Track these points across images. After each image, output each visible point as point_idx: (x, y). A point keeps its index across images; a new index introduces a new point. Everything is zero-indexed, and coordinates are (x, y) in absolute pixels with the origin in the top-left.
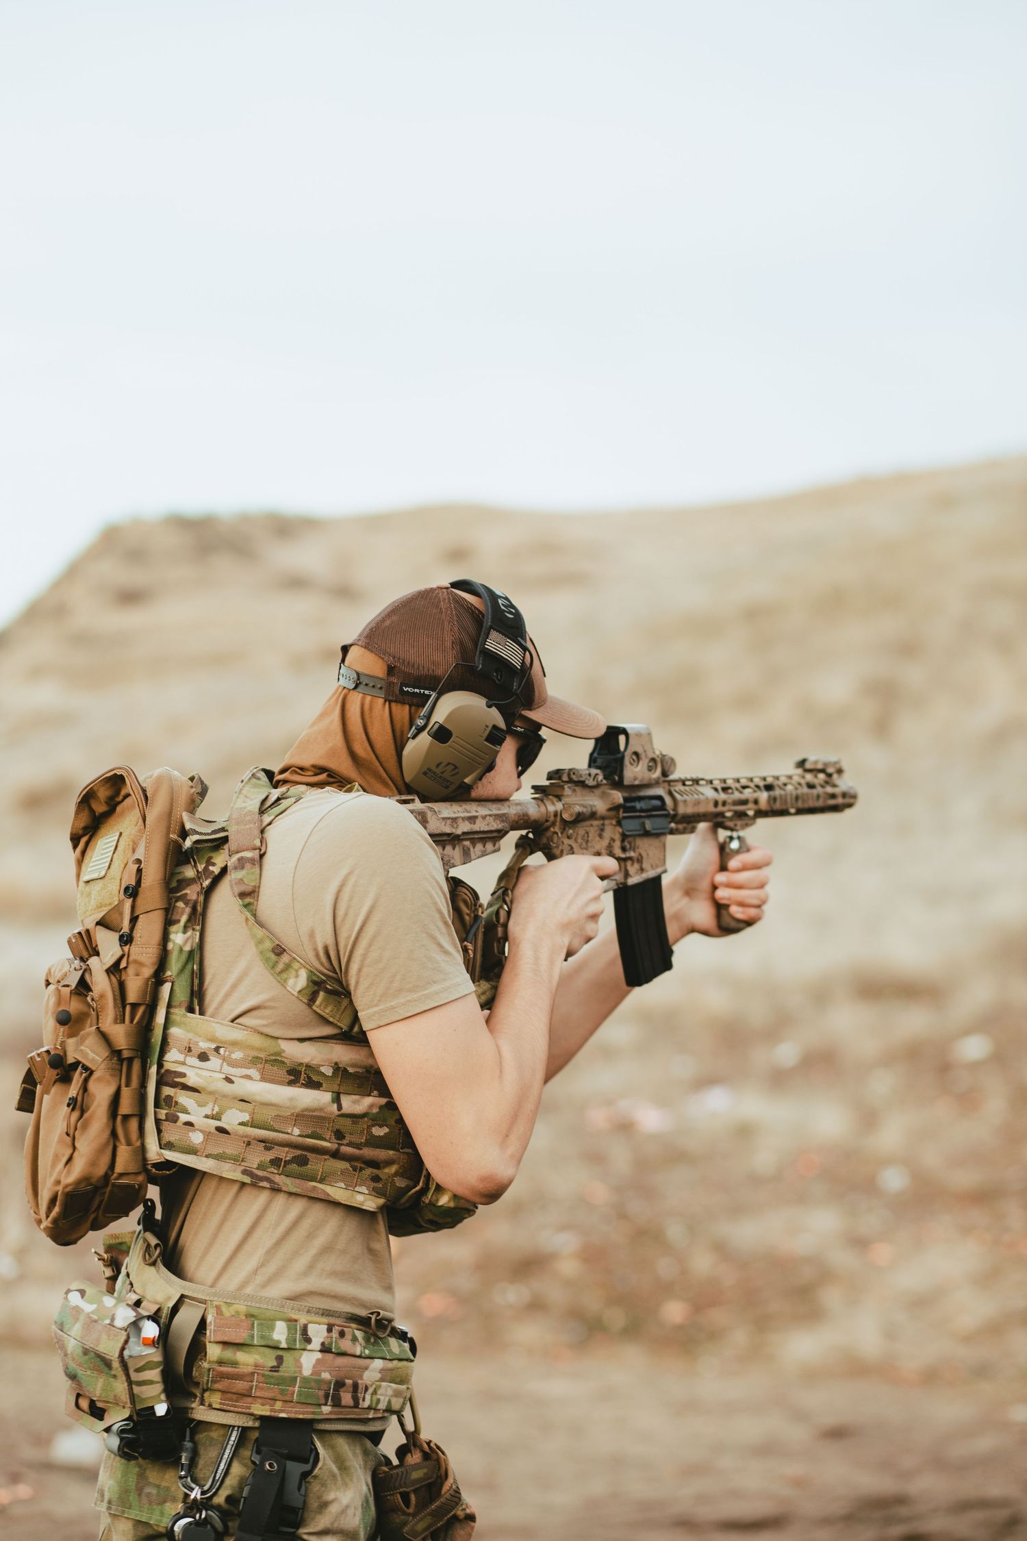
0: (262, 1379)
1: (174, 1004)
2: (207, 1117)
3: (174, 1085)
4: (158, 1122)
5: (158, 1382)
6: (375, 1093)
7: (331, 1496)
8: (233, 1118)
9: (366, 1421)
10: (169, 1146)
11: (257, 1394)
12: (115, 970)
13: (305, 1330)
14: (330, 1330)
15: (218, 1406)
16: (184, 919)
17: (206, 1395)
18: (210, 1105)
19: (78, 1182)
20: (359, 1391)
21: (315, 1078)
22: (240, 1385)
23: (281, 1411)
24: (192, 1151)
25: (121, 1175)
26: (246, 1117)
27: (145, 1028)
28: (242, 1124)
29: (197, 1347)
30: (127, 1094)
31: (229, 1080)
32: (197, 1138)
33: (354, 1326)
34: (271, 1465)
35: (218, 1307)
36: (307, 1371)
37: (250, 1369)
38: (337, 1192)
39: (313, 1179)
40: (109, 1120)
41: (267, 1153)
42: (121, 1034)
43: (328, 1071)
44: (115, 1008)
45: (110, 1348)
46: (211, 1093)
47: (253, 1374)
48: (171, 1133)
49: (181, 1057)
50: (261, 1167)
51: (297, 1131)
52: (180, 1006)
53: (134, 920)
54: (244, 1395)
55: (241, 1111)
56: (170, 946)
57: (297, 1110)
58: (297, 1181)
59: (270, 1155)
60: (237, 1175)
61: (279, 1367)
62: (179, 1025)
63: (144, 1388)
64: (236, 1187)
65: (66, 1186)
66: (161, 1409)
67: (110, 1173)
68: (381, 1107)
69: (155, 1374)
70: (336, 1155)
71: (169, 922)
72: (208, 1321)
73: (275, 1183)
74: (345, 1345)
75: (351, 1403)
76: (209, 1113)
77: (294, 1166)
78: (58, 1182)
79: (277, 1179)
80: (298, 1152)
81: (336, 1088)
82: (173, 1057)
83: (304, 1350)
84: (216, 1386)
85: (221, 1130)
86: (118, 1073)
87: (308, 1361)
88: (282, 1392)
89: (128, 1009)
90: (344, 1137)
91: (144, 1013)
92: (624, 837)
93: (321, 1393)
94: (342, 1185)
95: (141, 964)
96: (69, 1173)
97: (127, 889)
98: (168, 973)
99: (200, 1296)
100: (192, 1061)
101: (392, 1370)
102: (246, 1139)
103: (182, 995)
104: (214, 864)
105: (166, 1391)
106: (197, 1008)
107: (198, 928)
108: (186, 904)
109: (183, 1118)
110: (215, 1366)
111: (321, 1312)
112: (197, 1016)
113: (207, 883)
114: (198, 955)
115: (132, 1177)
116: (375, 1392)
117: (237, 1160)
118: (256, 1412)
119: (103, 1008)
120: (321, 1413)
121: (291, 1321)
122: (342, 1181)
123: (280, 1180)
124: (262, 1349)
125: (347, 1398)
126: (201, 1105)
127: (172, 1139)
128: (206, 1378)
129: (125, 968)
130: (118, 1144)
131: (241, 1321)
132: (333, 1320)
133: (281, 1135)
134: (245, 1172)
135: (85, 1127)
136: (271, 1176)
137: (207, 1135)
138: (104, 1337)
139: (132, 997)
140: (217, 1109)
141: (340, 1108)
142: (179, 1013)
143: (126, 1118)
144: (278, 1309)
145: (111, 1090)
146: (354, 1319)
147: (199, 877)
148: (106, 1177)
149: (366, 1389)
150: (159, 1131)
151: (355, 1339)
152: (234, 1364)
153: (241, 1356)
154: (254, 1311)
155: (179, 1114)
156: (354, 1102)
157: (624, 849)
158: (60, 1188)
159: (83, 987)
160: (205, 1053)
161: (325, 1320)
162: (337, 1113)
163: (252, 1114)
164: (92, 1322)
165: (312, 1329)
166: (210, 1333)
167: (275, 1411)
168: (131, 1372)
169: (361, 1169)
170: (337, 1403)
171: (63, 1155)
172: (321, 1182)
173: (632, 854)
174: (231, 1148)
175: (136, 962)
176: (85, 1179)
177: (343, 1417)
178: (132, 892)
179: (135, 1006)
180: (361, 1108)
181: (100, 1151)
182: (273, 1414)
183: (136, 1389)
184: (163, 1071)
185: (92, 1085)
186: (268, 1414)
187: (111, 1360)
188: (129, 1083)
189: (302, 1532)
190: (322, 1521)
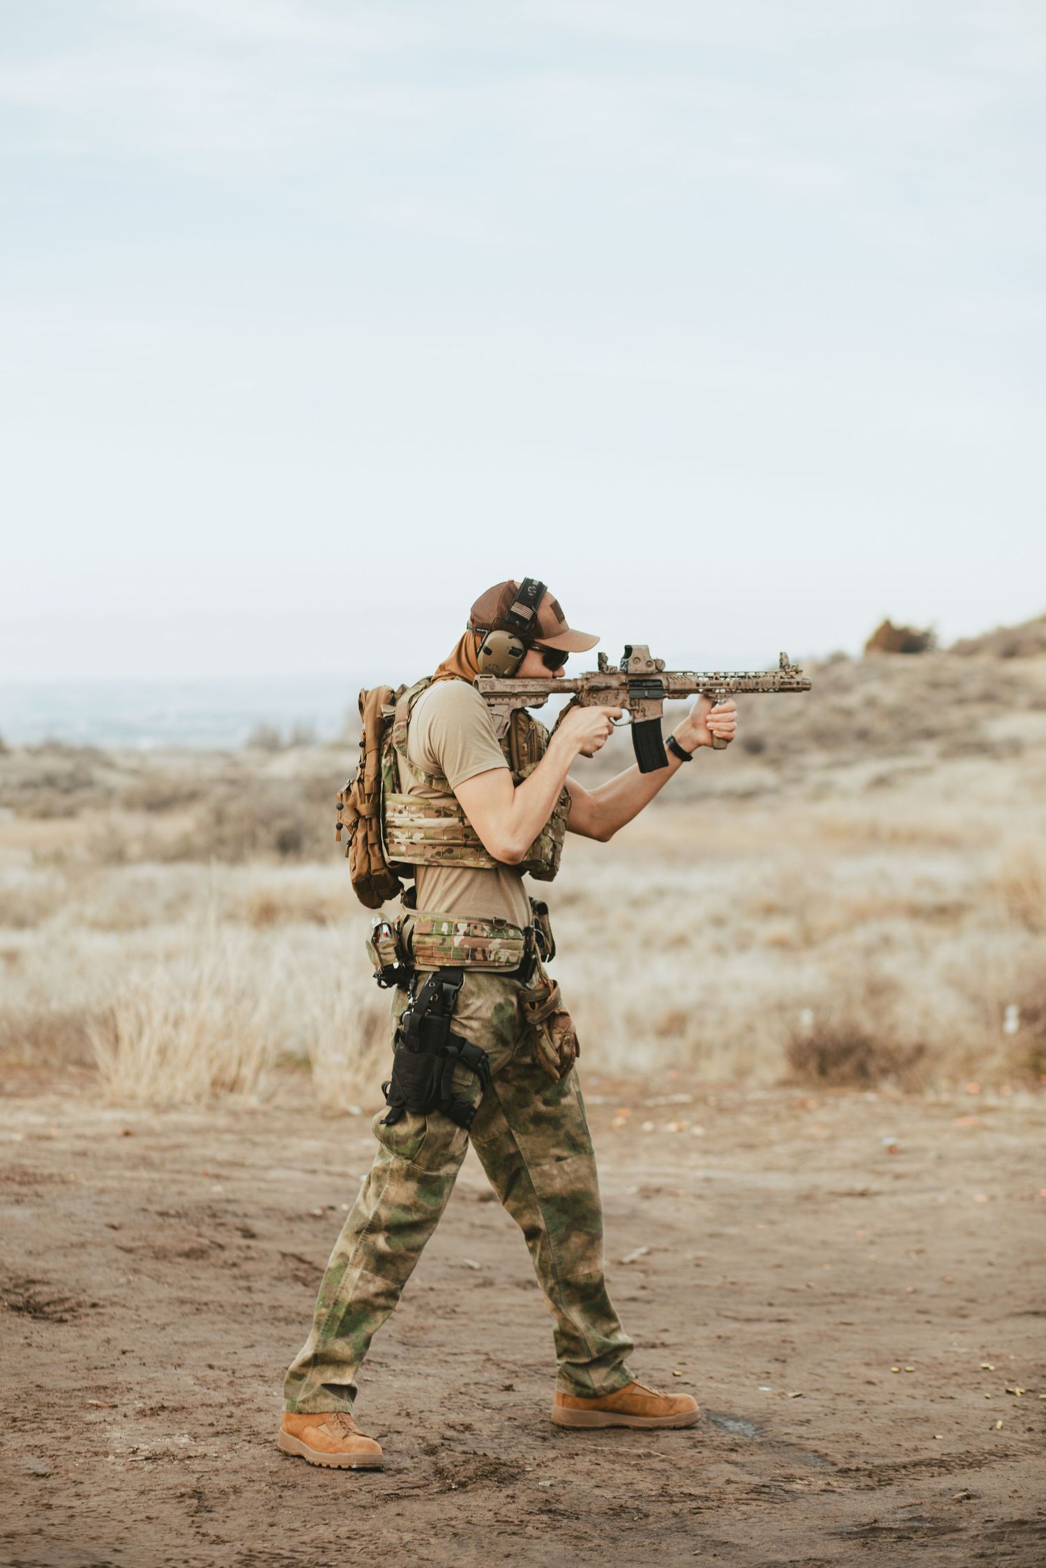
2: (406, 838)
3: (391, 827)
4: (386, 844)
7: (470, 1002)
8: (418, 837)
9: (494, 967)
10: (392, 854)
11: (436, 956)
13: (456, 926)
17: (416, 958)
18: (407, 833)
19: (357, 877)
21: (449, 812)
22: (428, 953)
23: (446, 963)
25: (375, 871)
26: (422, 835)
28: (421, 839)
29: (412, 938)
30: (370, 835)
31: (412, 820)
32: (403, 849)
33: (484, 923)
35: (420, 919)
36: (456, 944)
37: (431, 945)
38: (470, 862)
39: (457, 858)
40: (364, 847)
43: (455, 809)
46: (407, 827)
48: (392, 848)
49: (392, 814)
50: (432, 857)
51: (445, 838)
55: (420, 833)
57: (443, 828)
60: (422, 862)
61: (443, 943)
62: (389, 800)
64: (424, 868)
65: (353, 880)
66: (396, 965)
67: (369, 870)
70: (465, 846)
72: (414, 925)
73: (439, 863)
74: (478, 932)
75: (482, 958)
76: (407, 836)
77: (447, 854)
79: (440, 861)
80: (447, 848)
81: (460, 815)
82: (389, 814)
83: (456, 935)
84: (419, 954)
85: (412, 843)
87: (457, 940)
88: (445, 954)
91: (373, 798)
92: (631, 699)
93: (464, 954)
94: (472, 859)
98: (382, 778)
99: (415, 915)
100: (397, 815)
101: (507, 944)
102: (423, 846)
103: (389, 786)
106: (397, 791)
110: (416, 944)
111: (465, 918)
112: (397, 794)
115: (380, 871)
116: (497, 953)
117: (422, 855)
118: (437, 964)
120: (466, 963)
121: (450, 923)
122: (471, 857)
123: (443, 862)
124: (436, 936)
125: (479, 956)
126: (403, 833)
127: (393, 851)
130: (370, 857)
131: (429, 924)
133: (439, 841)
134: (425, 860)
135: (357, 852)
137: (407, 847)
140: (410, 834)
141: (464, 824)
143: (372, 845)
144: (445, 917)
145: (363, 834)
148: (369, 873)
149: (491, 952)
150: (388, 848)
151: (483, 929)
152: (424, 943)
153: (427, 939)
154: (435, 919)
155: (395, 839)
157: (631, 705)
160: (401, 810)
161: (467, 921)
162: (463, 826)
163: (425, 833)
165: (459, 926)
166: (415, 931)
167: (444, 963)
170: (474, 958)
171: (352, 867)
172: (461, 858)
173: (637, 708)
174: (418, 850)
176: (359, 875)
179: (369, 795)
184: (386, 822)
186: (441, 965)
188: (371, 829)
189: (456, 1017)
190: (467, 1013)
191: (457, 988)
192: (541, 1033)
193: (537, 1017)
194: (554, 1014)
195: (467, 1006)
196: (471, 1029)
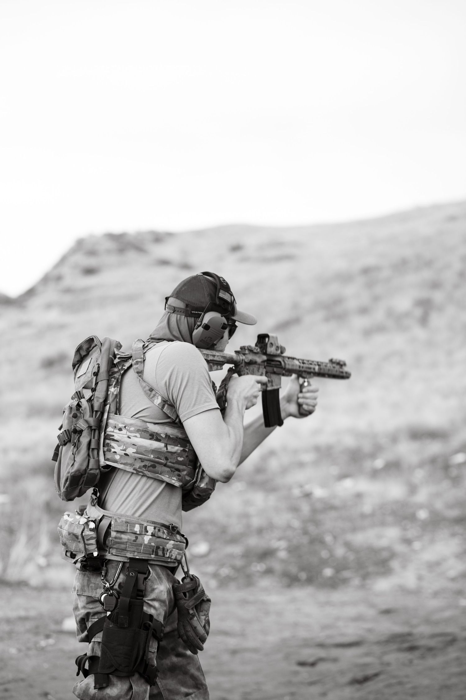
0: (130, 544)
1: (110, 412)
2: (121, 450)
3: (110, 439)
4: (104, 452)
5: (95, 544)
6: (179, 445)
7: (154, 587)
8: (130, 451)
9: (167, 562)
10: (108, 460)
11: (129, 550)
12: (90, 400)
13: (146, 528)
14: (155, 528)
15: (115, 554)
16: (114, 383)
17: (111, 550)
18: (122, 446)
19: (76, 471)
20: (165, 551)
21: (159, 438)
22: (123, 546)
23: (137, 556)
24: (116, 462)
25: (91, 470)
26: (135, 450)
27: (100, 420)
28: (133, 453)
29: (108, 533)
30: (93, 441)
31: (129, 437)
32: (117, 457)
33: (163, 528)
34: (132, 574)
35: (116, 519)
36: (146, 542)
39: (158, 473)
40: (87, 450)
41: (142, 463)
42: (92, 421)
43: (164, 436)
44: (90, 413)
45: (78, 531)
46: (123, 442)
47: (127, 542)
48: (109, 455)
49: (112, 430)
50: (139, 467)
51: (152, 456)
52: (112, 413)
53: (97, 384)
54: (124, 550)
55: (133, 448)
56: (109, 393)
57: (153, 449)
58: (152, 473)
59: (143, 464)
60: (132, 470)
61: (136, 540)
62: (112, 419)
63: (90, 546)
64: (130, 474)
65: (72, 473)
66: (95, 554)
67: (87, 469)
68: (181, 451)
69: (93, 541)
70: (165, 465)
71: (109, 385)
72: (112, 524)
73: (144, 473)
74: (160, 534)
75: (162, 555)
76: (122, 449)
77: (151, 468)
78: (69, 473)
79: (145, 472)
80: (152, 463)
81: (166, 442)
82: (110, 429)
83: (145, 535)
84: (114, 546)
85: (126, 455)
86: (91, 435)
87: (147, 539)
88: (137, 549)
89: (94, 413)
90: (168, 460)
91: (100, 414)
93: (151, 550)
94: (168, 476)
95: (99, 398)
96: (72, 468)
97: (94, 373)
98: (109, 401)
99: (110, 515)
100: (116, 431)
101: (177, 545)
102: (135, 458)
103: (113, 409)
104: (125, 366)
105: (97, 547)
106: (118, 413)
107: (119, 387)
108: (115, 379)
109: (113, 450)
110: (114, 539)
111: (152, 522)
112: (118, 416)
113: (122, 372)
114: (119, 396)
115: (94, 470)
116: (170, 552)
117: (131, 465)
118: (128, 556)
119: (85, 413)
120: (151, 557)
121: (141, 525)
122: (168, 475)
124: (130, 534)
125: (160, 553)
126: (119, 446)
127: (109, 457)
128: (111, 543)
129: (93, 399)
130: (90, 459)
131: (123, 524)
132: (156, 525)
133: (147, 457)
134: (134, 469)
135: (79, 453)
136: (143, 471)
137: (121, 456)
138: (76, 528)
139: (96, 408)
140: (124, 448)
141: (167, 449)
142: (112, 415)
143: (93, 449)
144: (137, 520)
145: (88, 440)
146: (164, 525)
147: (119, 370)
148: (86, 470)
149: (168, 550)
150: (104, 455)
151: (164, 533)
152: (120, 538)
153: (123, 536)
154: (128, 521)
155: (111, 449)
156: (172, 448)
158: (69, 475)
159: (79, 406)
160: (121, 428)
161: (153, 525)
162: (166, 451)
163: (137, 449)
164: (72, 524)
165: (148, 528)
166: (112, 528)
167: (134, 556)
168: (85, 540)
169: (174, 471)
171: (71, 463)
172: (160, 474)
174: (129, 461)
175: (97, 397)
176: (78, 470)
177: (159, 559)
178: (96, 374)
179: (97, 411)
180: (174, 450)
181: (84, 461)
182: (134, 557)
183: (87, 547)
184: (106, 435)
185: (81, 439)
186: (132, 557)
187: (78, 536)
188: (94, 438)
189: (145, 599)
190: (153, 596)
191: (146, 576)
192: (193, 616)
193: (191, 604)
194: (203, 600)
195: (153, 590)
196: (154, 608)
